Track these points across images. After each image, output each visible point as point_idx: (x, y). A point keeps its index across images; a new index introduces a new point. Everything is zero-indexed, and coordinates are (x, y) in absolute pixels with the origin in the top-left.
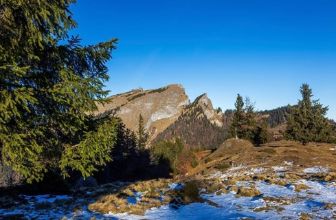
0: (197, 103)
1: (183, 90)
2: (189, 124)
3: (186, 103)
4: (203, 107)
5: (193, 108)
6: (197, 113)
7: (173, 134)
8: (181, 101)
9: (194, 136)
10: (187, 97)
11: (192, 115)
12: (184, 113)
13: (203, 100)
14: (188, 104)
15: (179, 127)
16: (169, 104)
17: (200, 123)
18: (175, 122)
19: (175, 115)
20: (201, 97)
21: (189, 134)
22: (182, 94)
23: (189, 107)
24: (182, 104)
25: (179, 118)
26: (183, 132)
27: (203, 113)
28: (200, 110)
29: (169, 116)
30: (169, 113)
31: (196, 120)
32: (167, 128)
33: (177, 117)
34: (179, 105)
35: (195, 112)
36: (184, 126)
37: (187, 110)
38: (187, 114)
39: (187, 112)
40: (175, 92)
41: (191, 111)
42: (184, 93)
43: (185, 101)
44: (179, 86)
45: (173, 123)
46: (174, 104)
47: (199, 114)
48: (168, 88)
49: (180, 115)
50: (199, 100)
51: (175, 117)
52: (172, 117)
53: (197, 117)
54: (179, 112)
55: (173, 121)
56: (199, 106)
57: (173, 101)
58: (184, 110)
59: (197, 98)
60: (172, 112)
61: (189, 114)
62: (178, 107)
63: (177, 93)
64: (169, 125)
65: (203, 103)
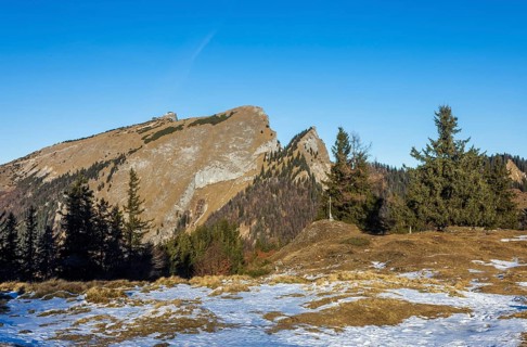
0: (295, 147)
1: (265, 118)
2: (277, 193)
3: (272, 147)
4: (308, 158)
5: (286, 159)
6: (295, 169)
7: (241, 214)
8: (259, 143)
9: (287, 219)
10: (272, 134)
11: (284, 174)
12: (266, 170)
13: (309, 142)
14: (275, 149)
15: (255, 200)
16: (235, 149)
17: (301, 192)
18: (247, 190)
19: (247, 174)
20: (303, 134)
21: (278, 216)
22: (263, 128)
23: (277, 156)
24: (263, 149)
25: (257, 180)
26: (264, 211)
27: (308, 170)
28: (301, 163)
29: (233, 176)
30: (234, 169)
31: (292, 184)
32: (230, 203)
33: (252, 179)
34: (256, 153)
35: (290, 168)
36: (266, 197)
37: (273, 163)
38: (274, 172)
39: (274, 168)
40: (248, 123)
41: (281, 165)
42: (268, 126)
43: (270, 144)
44: (256, 110)
45: (242, 192)
46: (245, 149)
47: (298, 173)
48: (232, 113)
49: (258, 173)
50: (299, 140)
51: (246, 179)
52: (241, 178)
53: (294, 178)
54: (255, 167)
55: (244, 188)
56: (299, 154)
57: (243, 142)
58: (266, 163)
59: (295, 137)
60: (242, 167)
61: (277, 172)
62: (253, 157)
63: (252, 126)
64: (235, 195)
65: (308, 148)
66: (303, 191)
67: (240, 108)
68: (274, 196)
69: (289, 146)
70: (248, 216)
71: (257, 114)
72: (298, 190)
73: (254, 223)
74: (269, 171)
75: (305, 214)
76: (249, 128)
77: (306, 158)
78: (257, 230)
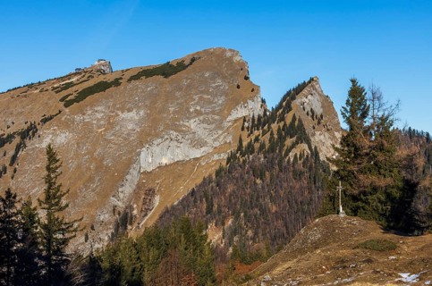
0: (289, 108)
1: (243, 67)
2: (262, 177)
3: (252, 109)
4: (308, 123)
5: (275, 126)
6: (289, 142)
7: (209, 210)
8: (234, 103)
9: (277, 216)
10: (254, 90)
11: (272, 149)
12: (245, 144)
13: (309, 101)
14: (258, 111)
15: (230, 188)
16: (198, 113)
17: (298, 175)
18: (218, 173)
19: (218, 150)
20: (299, 89)
21: (264, 211)
22: (240, 81)
23: (262, 122)
24: (240, 113)
25: (232, 158)
26: (244, 204)
27: (309, 143)
28: (298, 132)
29: (197, 153)
30: (198, 143)
31: (285, 164)
32: (193, 193)
33: (224, 156)
34: (229, 118)
35: (282, 139)
36: (246, 183)
37: (256, 133)
38: (257, 145)
39: (257, 139)
40: (218, 74)
41: (268, 135)
42: (247, 78)
43: (251, 104)
44: (229, 54)
45: (210, 176)
46: (213, 112)
47: (293, 146)
48: (193, 60)
49: (234, 148)
50: (293, 98)
51: (216, 157)
52: (208, 155)
53: (287, 154)
54: (229, 139)
55: (212, 171)
56: (294, 118)
57: (211, 102)
58: (246, 133)
59: (289, 93)
60: (209, 140)
61: (262, 146)
62: (226, 124)
63: (224, 78)
64: (199, 181)
65: (308, 109)
66: (301, 173)
67: (206, 51)
68: (258, 181)
69: (280, 106)
70: (220, 211)
71: (230, 59)
72: (294, 172)
73: (230, 222)
74: (250, 145)
75: (306, 207)
76: (219, 82)
77: (305, 123)
78: (234, 232)
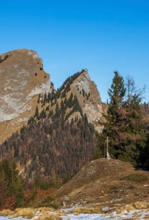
0: (68, 89)
1: (39, 61)
2: (50, 133)
3: (45, 89)
4: (81, 99)
5: (59, 100)
6: (68, 110)
7: (16, 154)
8: (33, 85)
9: (60, 158)
10: (46, 77)
11: (57, 115)
12: (40, 111)
13: (82, 84)
14: (49, 91)
15: (30, 140)
16: (10, 91)
17: (74, 132)
18: (22, 130)
19: (22, 116)
20: (75, 77)
21: (51, 155)
22: (37, 71)
23: (51, 98)
24: (37, 91)
25: (31, 121)
26: (38, 151)
27: (81, 111)
28: (74, 104)
29: (9, 117)
30: (9, 111)
31: (65, 124)
32: (6, 143)
33: (26, 119)
34: (30, 95)
35: (64, 109)
36: (40, 137)
37: (47, 104)
38: (48, 113)
39: (47, 109)
40: (22, 66)
41: (55, 106)
42: (41, 69)
43: (44, 86)
44: (30, 53)
45: (17, 132)
46: (19, 91)
47: (71, 113)
48: (7, 57)
49: (33, 114)
50: (71, 82)
51: (21, 120)
52: (16, 119)
53: (67, 118)
54: (30, 108)
55: (18, 129)
56: (72, 95)
57: (18, 84)
58: (40, 104)
59: (68, 79)
60: (17, 109)
61: (51, 113)
62: (28, 99)
63: (27, 69)
64: (10, 135)
65: (80, 89)
66: (76, 131)
67: (15, 51)
68: (48, 136)
69: (63, 87)
70: (23, 156)
71: (31, 57)
72: (71, 130)
73: (29, 162)
74: (43, 113)
75: (79, 153)
76: (23, 71)
77: (79, 99)
78: (32, 169)
